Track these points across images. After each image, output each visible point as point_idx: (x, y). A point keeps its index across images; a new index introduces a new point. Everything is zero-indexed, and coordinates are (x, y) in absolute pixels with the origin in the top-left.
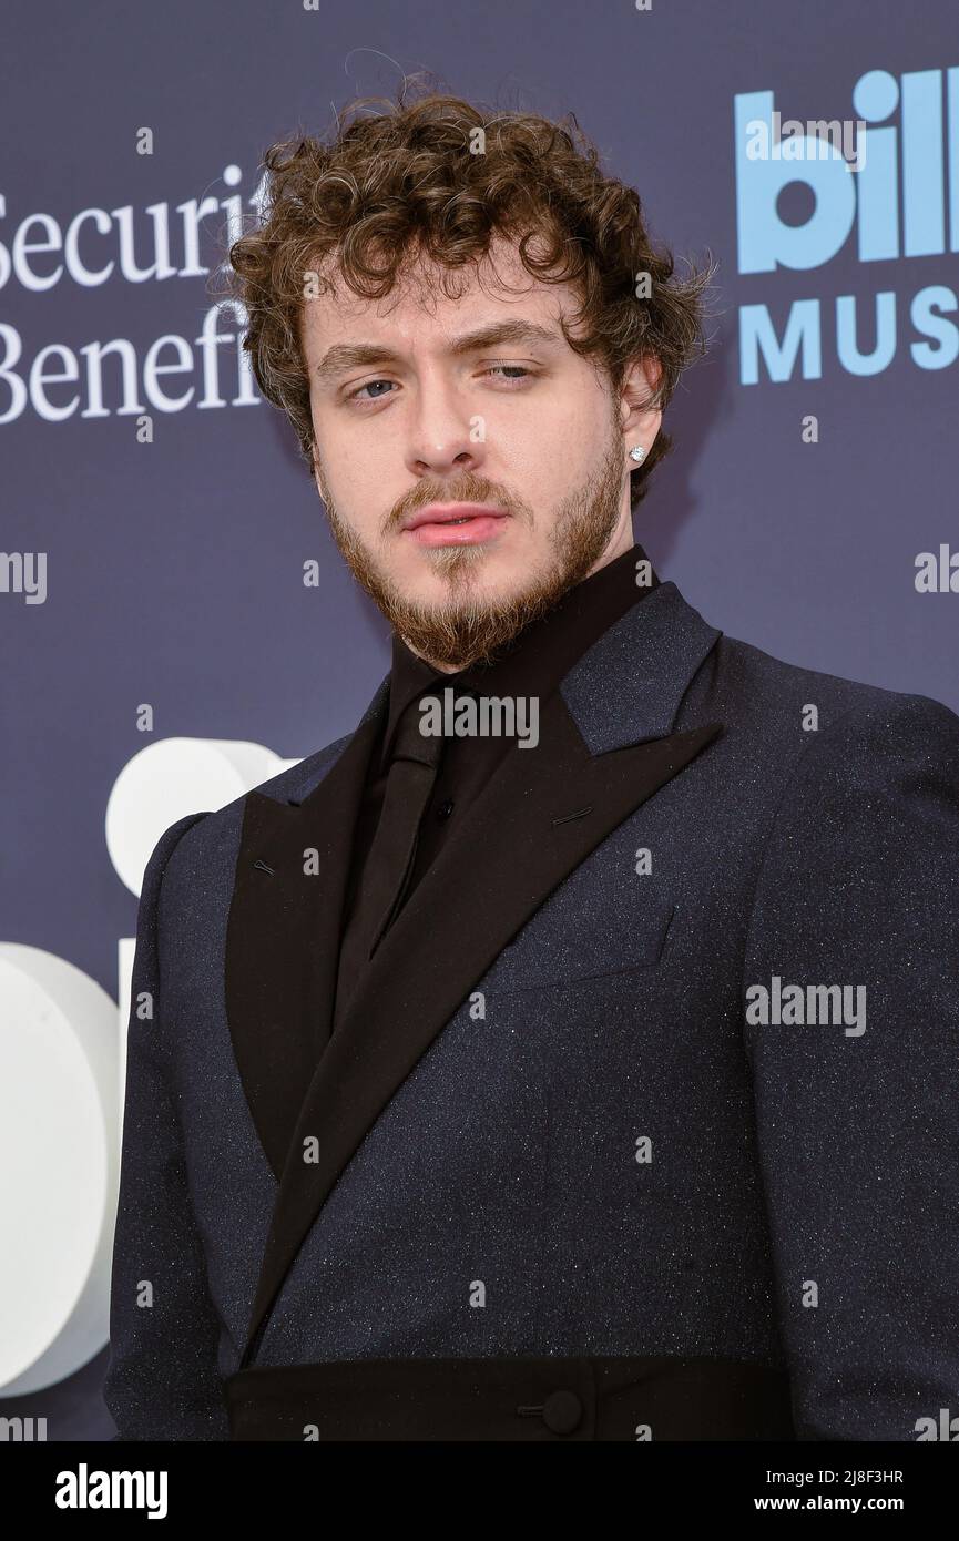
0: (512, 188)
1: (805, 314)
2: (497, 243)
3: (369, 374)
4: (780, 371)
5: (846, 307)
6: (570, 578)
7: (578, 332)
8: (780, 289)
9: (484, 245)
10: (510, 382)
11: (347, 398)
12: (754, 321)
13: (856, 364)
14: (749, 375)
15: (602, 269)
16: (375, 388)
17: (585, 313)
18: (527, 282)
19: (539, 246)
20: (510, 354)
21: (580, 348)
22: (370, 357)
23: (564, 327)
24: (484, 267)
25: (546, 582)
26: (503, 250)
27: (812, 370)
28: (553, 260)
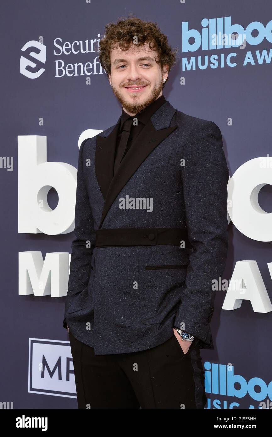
0: (148, 34)
1: (193, 59)
2: (145, 43)
3: (122, 64)
4: (189, 69)
5: (200, 58)
6: (153, 100)
7: (157, 60)
8: (189, 55)
9: (144, 44)
10: (146, 67)
11: (118, 68)
12: (185, 60)
13: (201, 67)
14: (184, 69)
15: (161, 49)
16: (123, 67)
17: (158, 57)
18: (150, 50)
19: (152, 44)
20: (146, 62)
21: (157, 62)
22: (122, 61)
23: (155, 59)
24: (143, 47)
25: (150, 100)
26: (146, 45)
27: (194, 69)
28: (154, 47)
